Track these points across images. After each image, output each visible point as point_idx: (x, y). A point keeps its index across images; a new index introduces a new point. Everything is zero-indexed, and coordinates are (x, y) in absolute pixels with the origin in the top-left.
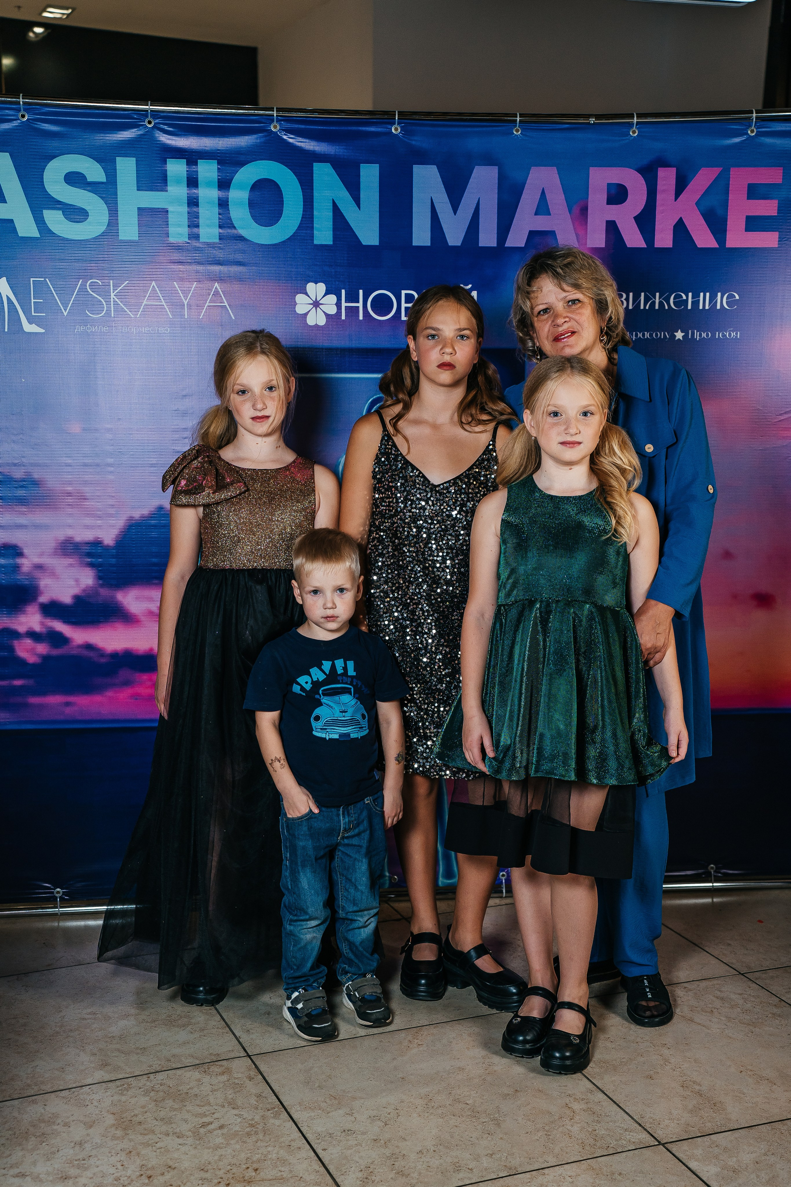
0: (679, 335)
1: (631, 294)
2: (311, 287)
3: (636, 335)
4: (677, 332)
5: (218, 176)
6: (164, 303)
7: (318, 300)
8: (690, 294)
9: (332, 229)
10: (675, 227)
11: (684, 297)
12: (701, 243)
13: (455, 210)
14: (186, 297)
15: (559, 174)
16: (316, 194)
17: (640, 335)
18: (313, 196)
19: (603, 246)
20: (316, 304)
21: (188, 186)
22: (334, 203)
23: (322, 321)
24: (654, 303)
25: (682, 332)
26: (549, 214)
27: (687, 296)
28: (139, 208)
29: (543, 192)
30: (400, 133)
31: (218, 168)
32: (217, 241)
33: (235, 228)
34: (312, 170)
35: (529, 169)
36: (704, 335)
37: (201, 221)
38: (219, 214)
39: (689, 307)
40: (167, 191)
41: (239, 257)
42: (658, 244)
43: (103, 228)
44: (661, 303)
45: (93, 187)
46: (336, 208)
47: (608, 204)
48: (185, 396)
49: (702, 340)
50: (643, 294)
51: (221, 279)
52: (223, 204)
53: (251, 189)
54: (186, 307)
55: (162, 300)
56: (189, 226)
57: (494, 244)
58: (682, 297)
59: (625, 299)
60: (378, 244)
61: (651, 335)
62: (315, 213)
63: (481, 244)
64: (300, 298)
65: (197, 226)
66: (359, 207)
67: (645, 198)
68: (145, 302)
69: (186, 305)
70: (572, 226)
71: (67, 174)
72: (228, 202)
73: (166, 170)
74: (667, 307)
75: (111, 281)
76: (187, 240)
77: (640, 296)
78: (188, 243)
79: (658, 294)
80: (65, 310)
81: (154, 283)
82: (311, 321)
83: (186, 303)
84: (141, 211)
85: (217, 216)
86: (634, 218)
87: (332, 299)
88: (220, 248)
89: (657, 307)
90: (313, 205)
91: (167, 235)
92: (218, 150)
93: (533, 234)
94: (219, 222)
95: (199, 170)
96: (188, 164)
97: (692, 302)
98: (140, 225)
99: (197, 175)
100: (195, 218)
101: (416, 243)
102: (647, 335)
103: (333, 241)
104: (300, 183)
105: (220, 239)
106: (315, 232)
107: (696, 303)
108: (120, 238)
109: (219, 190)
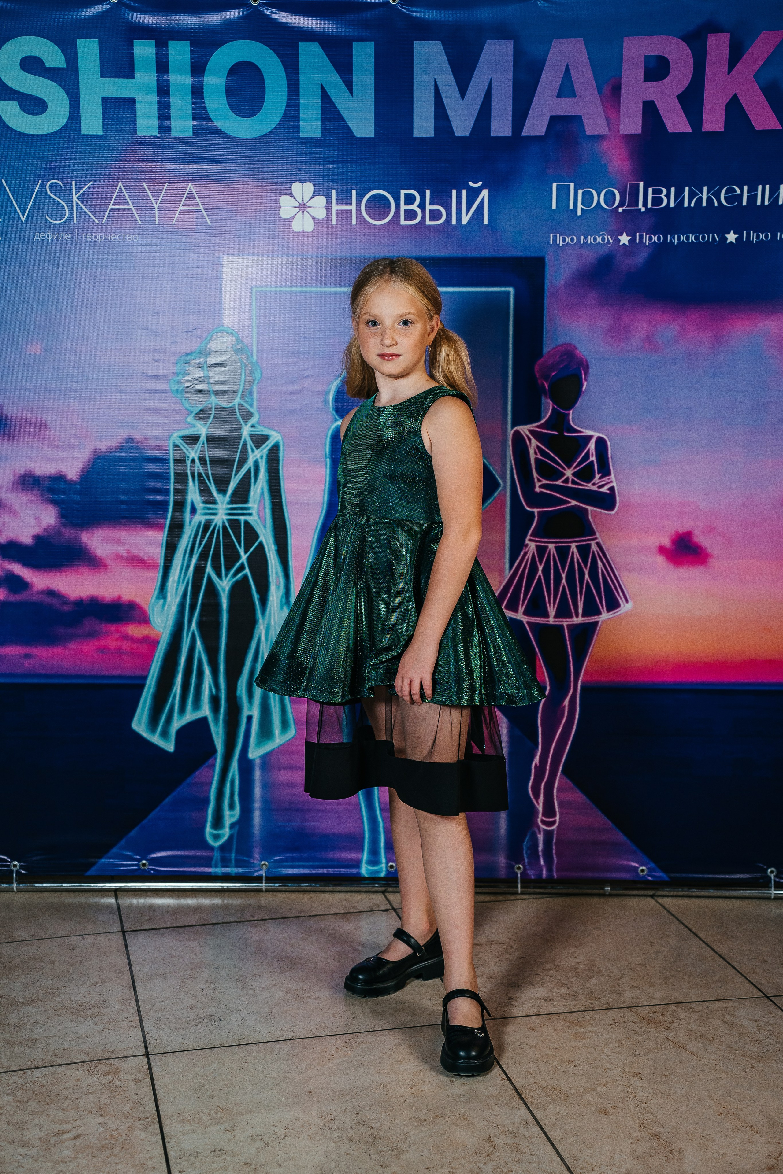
0: (731, 237)
1: (673, 190)
2: (296, 187)
3: (679, 238)
4: (729, 233)
5: (191, 59)
6: (131, 207)
7: (305, 202)
8: (746, 188)
9: (320, 120)
10: (728, 106)
11: (738, 191)
12: (758, 125)
13: (463, 93)
14: (156, 200)
15: (586, 46)
16: (301, 78)
17: (683, 238)
18: (298, 81)
19: (639, 131)
20: (303, 207)
21: (157, 72)
22: (323, 88)
23: (309, 226)
24: (701, 199)
25: (735, 233)
26: (574, 95)
27: (742, 191)
28: (102, 97)
29: (567, 70)
30: (398, 3)
31: (191, 51)
32: (191, 135)
33: (210, 120)
34: (298, 50)
35: (551, 42)
36: (762, 236)
37: (173, 112)
38: (193, 103)
39: (745, 203)
40: (134, 77)
41: (215, 153)
42: (706, 127)
43: (63, 121)
44: (709, 199)
45: (52, 74)
46: (325, 95)
47: (646, 80)
48: (155, 313)
49: (760, 242)
50: (687, 189)
51: (194, 178)
52: (197, 92)
53: (228, 74)
54: (156, 211)
55: (130, 203)
56: (159, 118)
57: (508, 132)
58: (735, 191)
59: (665, 196)
60: (373, 136)
61: (697, 238)
62: (302, 101)
63: (493, 134)
64: (284, 200)
65: (169, 118)
66: (352, 93)
67: (690, 72)
68: (111, 207)
69: (156, 209)
70: (601, 109)
71: (22, 59)
72: (203, 89)
73: (133, 53)
74: (716, 204)
75: (74, 182)
76: (157, 134)
77: (684, 191)
78: (158, 138)
79: (705, 189)
80: (23, 216)
81: (120, 184)
82: (297, 226)
83: (156, 206)
84: (106, 101)
85: (190, 106)
86: (677, 96)
87: (321, 200)
88: (194, 143)
89: (704, 204)
90: (298, 92)
91: (135, 130)
92: (191, 28)
93: (554, 120)
94: (193, 113)
95: (170, 52)
96: (157, 46)
97: (748, 197)
98: (103, 117)
99: (168, 58)
100: (166, 109)
101: (417, 133)
102: (692, 238)
103: (322, 133)
104: (284, 65)
105: (194, 133)
106: (302, 123)
107: (752, 199)
108: (83, 133)
109: (192, 76)
